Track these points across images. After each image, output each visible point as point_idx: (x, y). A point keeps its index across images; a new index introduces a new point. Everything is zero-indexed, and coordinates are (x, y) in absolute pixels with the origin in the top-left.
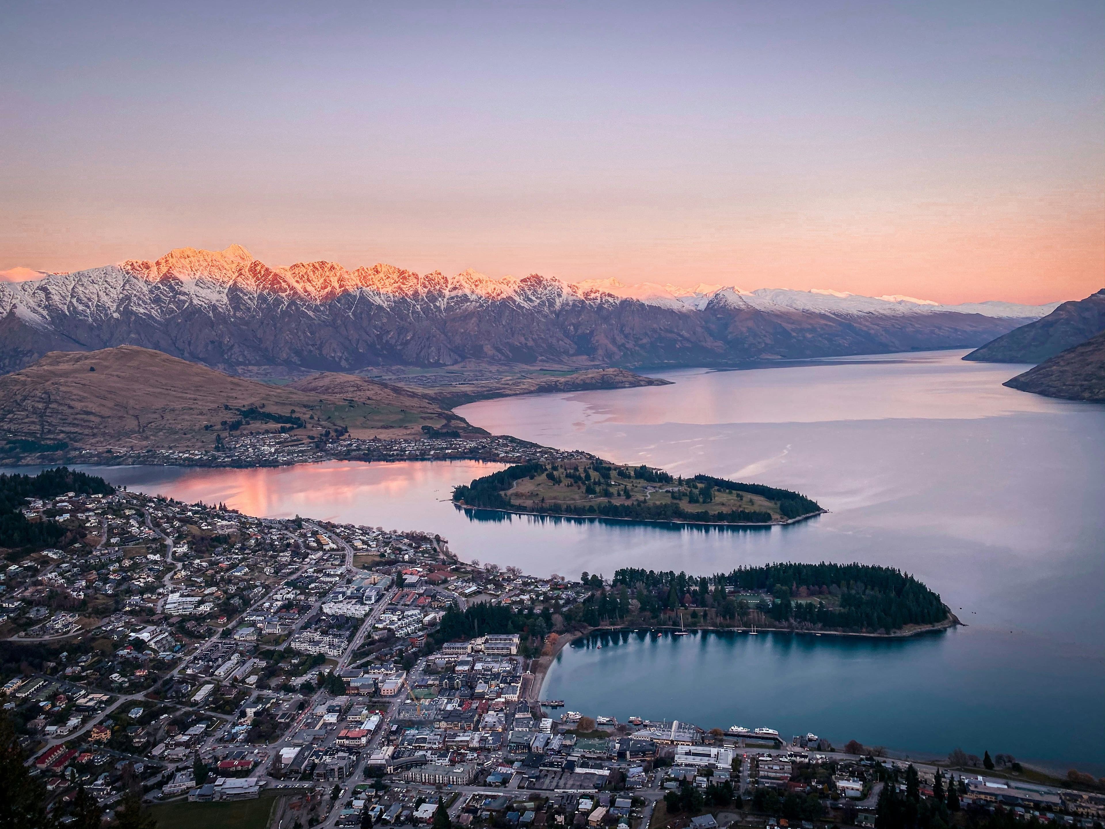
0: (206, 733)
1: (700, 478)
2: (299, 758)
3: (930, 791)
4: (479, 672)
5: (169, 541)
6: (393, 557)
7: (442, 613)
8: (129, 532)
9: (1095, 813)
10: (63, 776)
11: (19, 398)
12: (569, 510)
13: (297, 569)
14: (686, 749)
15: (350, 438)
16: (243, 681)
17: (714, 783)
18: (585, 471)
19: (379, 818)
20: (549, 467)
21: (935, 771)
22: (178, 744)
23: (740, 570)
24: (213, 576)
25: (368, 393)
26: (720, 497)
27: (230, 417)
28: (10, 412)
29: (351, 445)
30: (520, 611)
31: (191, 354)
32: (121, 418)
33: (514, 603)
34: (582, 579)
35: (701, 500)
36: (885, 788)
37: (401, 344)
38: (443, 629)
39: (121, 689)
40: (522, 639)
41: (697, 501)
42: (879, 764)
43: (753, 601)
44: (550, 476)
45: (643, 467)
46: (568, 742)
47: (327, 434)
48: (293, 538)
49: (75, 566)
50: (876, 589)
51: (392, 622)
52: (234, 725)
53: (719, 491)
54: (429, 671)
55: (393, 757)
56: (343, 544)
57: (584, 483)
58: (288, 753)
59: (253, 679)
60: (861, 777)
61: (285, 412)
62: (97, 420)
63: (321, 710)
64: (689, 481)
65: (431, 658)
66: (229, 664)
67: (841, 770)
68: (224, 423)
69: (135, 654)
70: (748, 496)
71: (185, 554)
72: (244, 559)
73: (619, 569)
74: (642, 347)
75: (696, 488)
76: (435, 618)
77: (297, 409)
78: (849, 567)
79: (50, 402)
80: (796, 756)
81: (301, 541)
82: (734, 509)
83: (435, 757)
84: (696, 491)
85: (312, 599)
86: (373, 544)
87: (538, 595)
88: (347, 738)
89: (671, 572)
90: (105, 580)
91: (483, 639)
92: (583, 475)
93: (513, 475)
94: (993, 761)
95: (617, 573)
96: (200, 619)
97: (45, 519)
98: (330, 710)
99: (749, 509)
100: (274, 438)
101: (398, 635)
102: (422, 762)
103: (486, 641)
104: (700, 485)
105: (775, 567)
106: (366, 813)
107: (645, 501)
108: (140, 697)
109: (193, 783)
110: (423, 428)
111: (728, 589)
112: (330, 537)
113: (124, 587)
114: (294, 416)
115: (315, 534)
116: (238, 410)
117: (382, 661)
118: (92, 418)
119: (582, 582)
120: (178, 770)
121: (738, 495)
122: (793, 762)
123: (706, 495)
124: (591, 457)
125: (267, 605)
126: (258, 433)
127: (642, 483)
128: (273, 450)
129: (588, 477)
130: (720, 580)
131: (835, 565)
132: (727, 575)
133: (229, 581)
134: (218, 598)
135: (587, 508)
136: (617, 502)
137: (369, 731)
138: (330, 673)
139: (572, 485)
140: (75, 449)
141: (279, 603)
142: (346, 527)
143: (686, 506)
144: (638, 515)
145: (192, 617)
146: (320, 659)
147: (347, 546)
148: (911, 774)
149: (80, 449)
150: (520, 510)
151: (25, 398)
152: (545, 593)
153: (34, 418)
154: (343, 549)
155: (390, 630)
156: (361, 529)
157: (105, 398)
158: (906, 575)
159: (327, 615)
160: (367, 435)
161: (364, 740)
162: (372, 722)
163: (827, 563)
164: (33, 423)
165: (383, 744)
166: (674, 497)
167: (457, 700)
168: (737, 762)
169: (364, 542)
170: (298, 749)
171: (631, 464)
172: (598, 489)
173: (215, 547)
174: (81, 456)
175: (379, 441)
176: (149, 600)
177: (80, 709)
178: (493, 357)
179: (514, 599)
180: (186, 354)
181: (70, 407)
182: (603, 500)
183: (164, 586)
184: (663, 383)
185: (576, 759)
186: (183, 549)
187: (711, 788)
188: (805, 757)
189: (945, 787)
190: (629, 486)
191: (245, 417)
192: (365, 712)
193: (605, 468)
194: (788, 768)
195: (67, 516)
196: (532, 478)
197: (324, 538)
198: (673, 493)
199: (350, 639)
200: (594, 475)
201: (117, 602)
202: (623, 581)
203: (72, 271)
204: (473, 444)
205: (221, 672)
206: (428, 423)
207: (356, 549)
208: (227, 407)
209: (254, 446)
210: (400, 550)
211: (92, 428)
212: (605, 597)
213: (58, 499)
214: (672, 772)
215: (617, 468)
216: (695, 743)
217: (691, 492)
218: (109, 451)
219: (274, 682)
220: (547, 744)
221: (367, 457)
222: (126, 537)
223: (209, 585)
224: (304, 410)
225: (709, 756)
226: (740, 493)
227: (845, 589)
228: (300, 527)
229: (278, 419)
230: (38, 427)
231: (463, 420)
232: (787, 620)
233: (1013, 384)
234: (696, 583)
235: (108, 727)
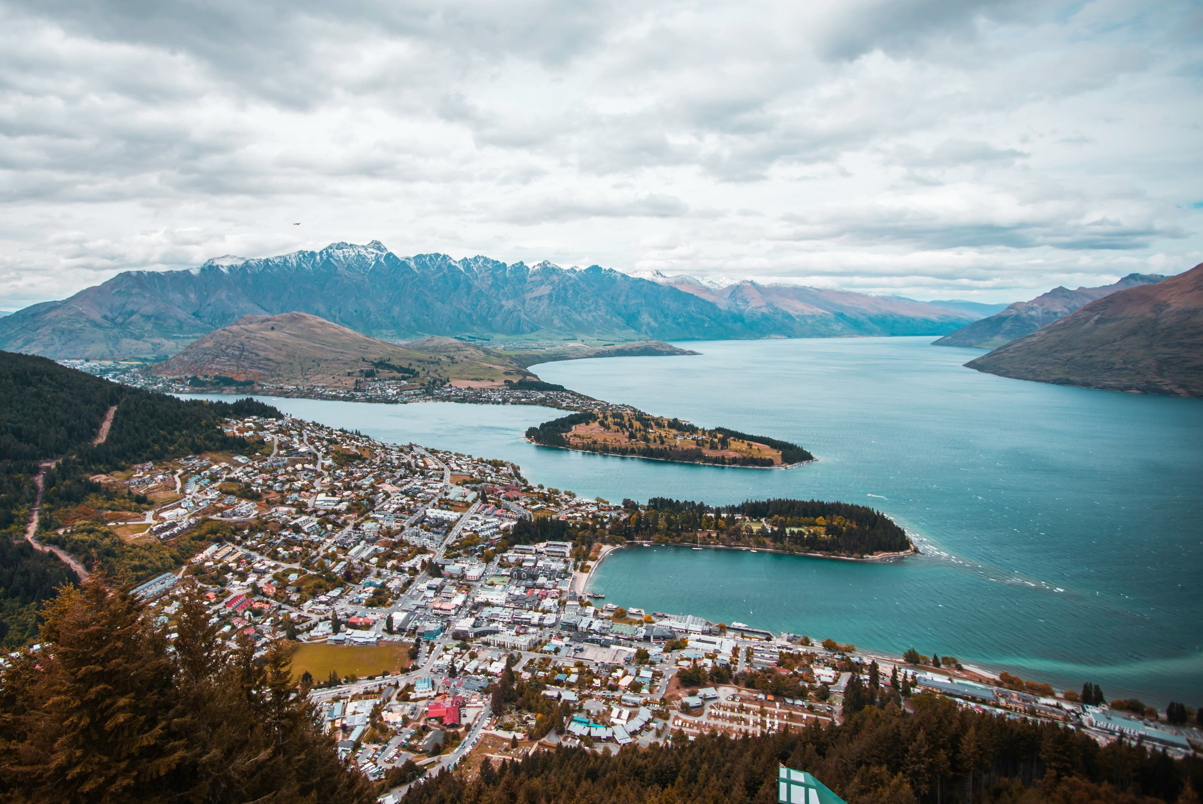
0: (340, 596)
1: (719, 430)
2: (407, 621)
3: (888, 680)
4: (540, 568)
5: (320, 455)
6: (479, 477)
7: (515, 523)
8: (292, 447)
9: (1022, 708)
10: (243, 617)
11: (224, 347)
12: (614, 450)
13: (409, 482)
14: (698, 637)
15: (451, 386)
16: (368, 561)
17: (718, 665)
18: (629, 420)
19: (462, 669)
20: (601, 416)
21: (892, 667)
22: (321, 602)
23: (747, 503)
24: (349, 483)
25: (466, 353)
26: (735, 444)
27: (366, 367)
28: (217, 357)
29: (451, 392)
30: (574, 525)
31: (341, 319)
32: (291, 364)
33: (569, 518)
34: (623, 504)
35: (719, 447)
36: (852, 678)
37: (491, 316)
38: (515, 534)
39: (283, 559)
40: (574, 546)
41: (716, 448)
42: (848, 658)
43: (756, 528)
44: (602, 424)
45: (675, 420)
46: (606, 626)
47: (435, 382)
48: (408, 458)
49: (255, 469)
50: (854, 522)
51: (477, 526)
52: (360, 593)
53: (734, 440)
54: (501, 565)
55: (474, 626)
56: (442, 465)
57: (628, 430)
58: (399, 617)
59: (374, 560)
60: (834, 668)
61: (405, 365)
62: (273, 365)
63: (423, 586)
64: (710, 432)
65: (505, 555)
66: (358, 548)
67: (818, 661)
68: (361, 371)
69: (294, 534)
70: (756, 445)
71: (330, 466)
72: (371, 472)
73: (651, 498)
74: (679, 324)
75: (716, 437)
76: (509, 526)
77: (413, 363)
78: (833, 505)
79: (243, 350)
80: (783, 648)
81: (413, 461)
82: (745, 455)
83: (505, 629)
84: (716, 440)
85: (419, 504)
86: (465, 467)
87: (588, 513)
88: (441, 609)
89: (693, 502)
90: (275, 480)
91: (545, 544)
92: (627, 425)
93: (573, 420)
94: (940, 661)
95: (650, 501)
96: (338, 513)
97: (237, 434)
98: (430, 588)
99: (756, 455)
100: (397, 383)
101: (481, 535)
102: (495, 632)
103: (547, 546)
104: (720, 436)
105: (775, 502)
106: (452, 665)
107: (675, 446)
108: (296, 566)
109: (331, 631)
110: (506, 381)
111: (738, 517)
112: (433, 460)
113: (287, 486)
114: (411, 368)
115: (422, 457)
116: (371, 362)
117: (470, 553)
118: (271, 363)
119: (623, 506)
120: (321, 621)
121: (749, 444)
122: (781, 653)
123: (724, 443)
124: (635, 410)
125: (386, 506)
126: (385, 380)
127: (674, 432)
128: (395, 392)
129: (631, 426)
130: (732, 510)
131: (823, 502)
132: (736, 506)
133: (360, 488)
134: (352, 499)
135: (629, 449)
136: (653, 446)
137: (457, 605)
138: (430, 559)
139: (618, 431)
140: (259, 385)
141: (395, 506)
142: (445, 453)
143: (707, 452)
144: (668, 456)
145: (334, 512)
146: (423, 550)
147: (445, 467)
148: (874, 668)
149: (262, 386)
150: (576, 448)
151: (228, 347)
152: (593, 513)
153: (233, 362)
154: (443, 469)
155: (475, 532)
156: (456, 454)
157: (280, 350)
158: (878, 513)
159: (429, 518)
160: (463, 384)
161: (453, 612)
162: (459, 599)
163: (816, 500)
164: (232, 365)
165: (467, 616)
166: (698, 444)
167: (523, 588)
168: (735, 650)
169: (458, 465)
170: (405, 614)
171: (666, 416)
172: (638, 435)
173: (352, 461)
174: (262, 390)
175: (472, 389)
176: (305, 497)
177: (256, 571)
178: (560, 328)
179: (570, 515)
180: (337, 319)
181: (257, 355)
182: (642, 444)
183: (314, 488)
184: (693, 353)
185: (611, 638)
186: (329, 462)
187: (715, 667)
188: (791, 649)
189: (900, 678)
190: (663, 434)
191: (377, 367)
192: (454, 591)
193: (645, 419)
194: (777, 656)
195: (251, 433)
196: (587, 424)
197: (429, 461)
198: (698, 441)
199: (446, 535)
200: (637, 424)
201: (282, 497)
202: (655, 507)
203: (264, 258)
204: (543, 396)
205: (352, 552)
206: (509, 378)
207: (452, 470)
208: (364, 360)
209: (381, 389)
210: (485, 473)
211: (271, 371)
212: (641, 518)
213: (246, 420)
214: (685, 653)
215: (653, 419)
216: (703, 633)
217: (712, 440)
218: (282, 388)
219: (389, 564)
220: (590, 625)
221: (463, 400)
222: (291, 451)
223: (346, 489)
224: (418, 363)
225: (715, 643)
226: (751, 442)
227: (829, 521)
228: (412, 449)
229: (401, 370)
230: (236, 368)
231: (536, 376)
232: (782, 543)
233: (971, 365)
234: (712, 511)
235: (274, 585)
